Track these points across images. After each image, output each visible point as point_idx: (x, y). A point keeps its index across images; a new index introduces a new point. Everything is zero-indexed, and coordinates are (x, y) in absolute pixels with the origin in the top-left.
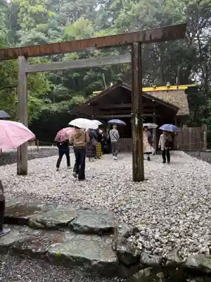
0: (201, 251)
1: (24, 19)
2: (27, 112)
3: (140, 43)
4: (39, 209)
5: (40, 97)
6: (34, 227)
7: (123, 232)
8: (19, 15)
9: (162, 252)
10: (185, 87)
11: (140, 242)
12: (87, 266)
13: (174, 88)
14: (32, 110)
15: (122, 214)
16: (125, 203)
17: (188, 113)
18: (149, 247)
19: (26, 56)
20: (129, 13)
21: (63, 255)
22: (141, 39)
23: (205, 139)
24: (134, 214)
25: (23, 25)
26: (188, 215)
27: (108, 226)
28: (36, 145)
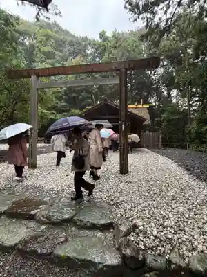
0: (199, 250)
1: (38, 56)
2: (37, 119)
3: (126, 70)
4: (45, 203)
5: (48, 109)
6: (40, 222)
7: (123, 229)
8: (35, 52)
9: (164, 252)
10: (147, 106)
11: (142, 241)
12: (92, 269)
13: (140, 106)
14: (42, 118)
15: (118, 207)
16: (118, 195)
17: (149, 122)
18: (151, 246)
19: (38, 76)
20: (110, 55)
21: (68, 256)
22: (127, 67)
23: (161, 140)
24: (129, 207)
25: (37, 60)
26: (173, 206)
27: (109, 221)
28: (45, 142)
